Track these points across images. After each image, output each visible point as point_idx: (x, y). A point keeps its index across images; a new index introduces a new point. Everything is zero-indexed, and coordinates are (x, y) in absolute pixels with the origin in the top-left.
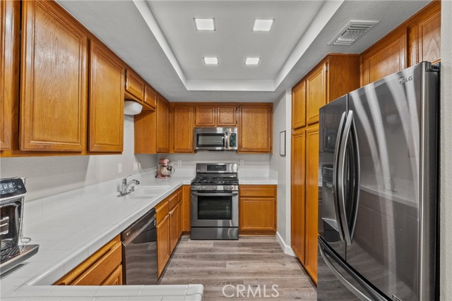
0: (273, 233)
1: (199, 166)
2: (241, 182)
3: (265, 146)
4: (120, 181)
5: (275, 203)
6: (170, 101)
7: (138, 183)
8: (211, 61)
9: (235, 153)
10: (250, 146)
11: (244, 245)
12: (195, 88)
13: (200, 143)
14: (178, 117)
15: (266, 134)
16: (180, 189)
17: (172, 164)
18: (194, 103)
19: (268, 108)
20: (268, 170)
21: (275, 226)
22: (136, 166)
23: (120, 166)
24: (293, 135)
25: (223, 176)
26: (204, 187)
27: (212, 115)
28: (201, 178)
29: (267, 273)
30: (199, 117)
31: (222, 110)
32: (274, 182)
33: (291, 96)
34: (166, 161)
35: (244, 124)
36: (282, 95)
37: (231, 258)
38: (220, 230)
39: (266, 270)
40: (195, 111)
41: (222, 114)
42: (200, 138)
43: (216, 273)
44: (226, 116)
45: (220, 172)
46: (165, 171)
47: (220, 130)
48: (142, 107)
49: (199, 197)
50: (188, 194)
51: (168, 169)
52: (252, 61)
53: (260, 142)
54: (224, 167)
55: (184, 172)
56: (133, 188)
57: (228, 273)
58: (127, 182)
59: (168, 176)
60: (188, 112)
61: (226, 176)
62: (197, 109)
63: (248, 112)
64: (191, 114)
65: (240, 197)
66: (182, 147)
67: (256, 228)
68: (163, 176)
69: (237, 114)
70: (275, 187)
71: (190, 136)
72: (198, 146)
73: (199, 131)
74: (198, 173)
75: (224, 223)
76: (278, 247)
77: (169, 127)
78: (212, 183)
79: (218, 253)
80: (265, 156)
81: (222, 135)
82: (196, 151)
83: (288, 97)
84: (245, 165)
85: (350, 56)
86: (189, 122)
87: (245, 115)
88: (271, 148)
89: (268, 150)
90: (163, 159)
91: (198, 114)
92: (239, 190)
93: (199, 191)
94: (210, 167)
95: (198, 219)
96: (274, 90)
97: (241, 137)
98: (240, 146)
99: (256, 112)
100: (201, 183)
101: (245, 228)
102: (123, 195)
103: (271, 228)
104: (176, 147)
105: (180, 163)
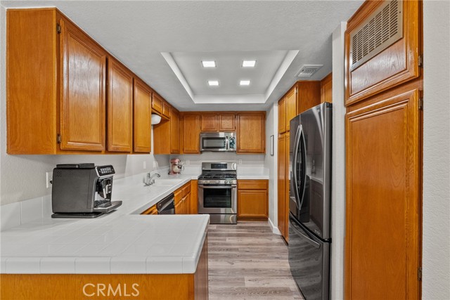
0: (265, 219)
1: (204, 164)
2: (239, 177)
3: (259, 147)
4: (145, 175)
5: (267, 194)
6: (180, 111)
7: (159, 176)
8: (214, 83)
9: (234, 154)
10: (246, 148)
11: (240, 227)
12: (201, 101)
13: (205, 145)
14: (187, 123)
15: (260, 137)
16: (189, 182)
17: (182, 163)
18: (200, 112)
19: (262, 115)
20: (263, 168)
21: (267, 214)
22: (155, 164)
23: (145, 163)
24: (279, 139)
25: (224, 173)
26: (209, 182)
27: (214, 122)
28: (206, 174)
29: (257, 245)
30: (205, 124)
31: (223, 117)
32: (267, 177)
33: (277, 107)
34: (177, 161)
35: (241, 129)
36: (271, 107)
37: (230, 235)
38: (222, 216)
39: (257, 242)
40: (201, 119)
41: (223, 121)
42: (205, 141)
43: (218, 244)
44: (227, 123)
45: (222, 169)
46: (176, 169)
47: (222, 135)
48: (160, 118)
49: (205, 189)
50: (196, 187)
51: (178, 167)
52: (245, 83)
53: (255, 144)
54: (225, 166)
55: (192, 170)
56: (154, 181)
57: (227, 244)
58: (151, 175)
59: (179, 173)
60: (195, 119)
61: (227, 173)
62: (203, 117)
63: (245, 119)
64: (197, 122)
65: (238, 189)
66: (190, 149)
67: (251, 215)
68: (175, 173)
69: (236, 121)
70: (267, 181)
71: (197, 140)
72: (203, 148)
73: (204, 136)
74: (203, 171)
75: (226, 210)
76: (269, 229)
77: (180, 132)
78: (215, 178)
79: (220, 232)
80: (259, 156)
81: (223, 138)
82: (201, 152)
83: (276, 108)
84: (243, 163)
85: (314, 82)
86: (197, 128)
87: (242, 122)
88: (264, 149)
89: (262, 151)
90: (175, 159)
91: (203, 121)
92: (237, 184)
93: (204, 185)
94: (213, 165)
95: (204, 207)
96: (264, 102)
97: (239, 140)
98: (238, 148)
99: (252, 119)
100: (206, 178)
101: (242, 215)
102: (147, 185)
103: (264, 215)
104: (185, 149)
105: (188, 162)
